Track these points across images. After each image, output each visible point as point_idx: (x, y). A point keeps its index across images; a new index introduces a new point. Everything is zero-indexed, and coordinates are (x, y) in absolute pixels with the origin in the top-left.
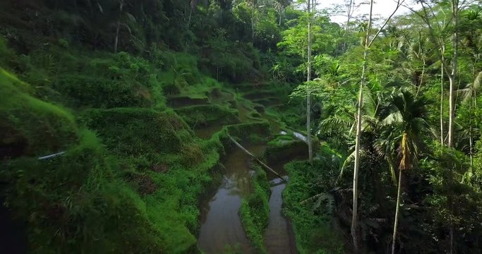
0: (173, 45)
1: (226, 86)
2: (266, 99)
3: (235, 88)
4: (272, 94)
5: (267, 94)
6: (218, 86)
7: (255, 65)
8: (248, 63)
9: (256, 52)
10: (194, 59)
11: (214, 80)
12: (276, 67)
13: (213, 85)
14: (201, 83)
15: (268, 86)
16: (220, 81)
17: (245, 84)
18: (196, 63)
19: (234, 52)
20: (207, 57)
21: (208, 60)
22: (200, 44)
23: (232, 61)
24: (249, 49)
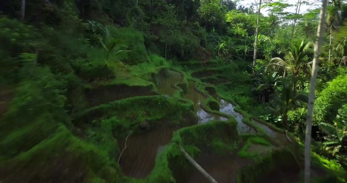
0: (119, 20)
1: (174, 64)
2: (214, 77)
3: (183, 65)
4: (220, 72)
5: (214, 72)
6: (167, 64)
7: (202, 43)
8: (196, 42)
9: (203, 30)
10: (140, 35)
11: (162, 59)
12: (221, 45)
13: (161, 63)
14: (148, 62)
15: (215, 63)
16: (168, 59)
17: (192, 62)
18: (142, 39)
19: (183, 30)
20: (155, 34)
21: (157, 37)
22: (148, 21)
23: (181, 38)
24: (197, 28)
